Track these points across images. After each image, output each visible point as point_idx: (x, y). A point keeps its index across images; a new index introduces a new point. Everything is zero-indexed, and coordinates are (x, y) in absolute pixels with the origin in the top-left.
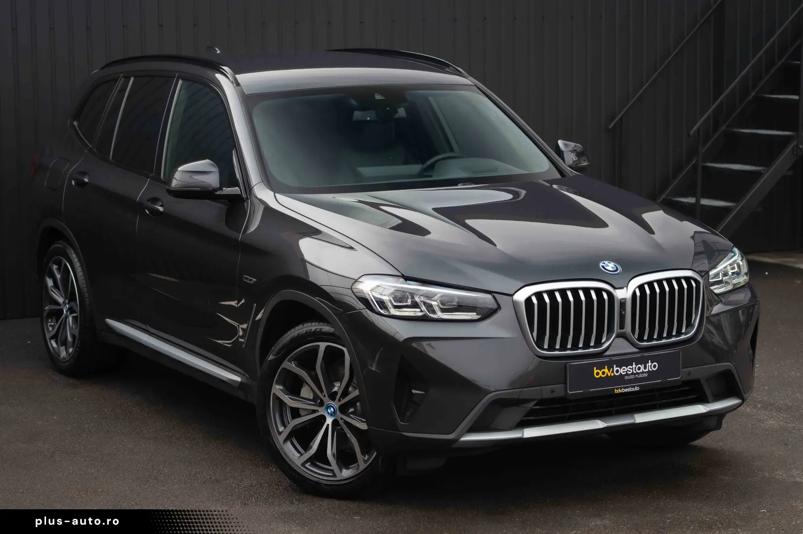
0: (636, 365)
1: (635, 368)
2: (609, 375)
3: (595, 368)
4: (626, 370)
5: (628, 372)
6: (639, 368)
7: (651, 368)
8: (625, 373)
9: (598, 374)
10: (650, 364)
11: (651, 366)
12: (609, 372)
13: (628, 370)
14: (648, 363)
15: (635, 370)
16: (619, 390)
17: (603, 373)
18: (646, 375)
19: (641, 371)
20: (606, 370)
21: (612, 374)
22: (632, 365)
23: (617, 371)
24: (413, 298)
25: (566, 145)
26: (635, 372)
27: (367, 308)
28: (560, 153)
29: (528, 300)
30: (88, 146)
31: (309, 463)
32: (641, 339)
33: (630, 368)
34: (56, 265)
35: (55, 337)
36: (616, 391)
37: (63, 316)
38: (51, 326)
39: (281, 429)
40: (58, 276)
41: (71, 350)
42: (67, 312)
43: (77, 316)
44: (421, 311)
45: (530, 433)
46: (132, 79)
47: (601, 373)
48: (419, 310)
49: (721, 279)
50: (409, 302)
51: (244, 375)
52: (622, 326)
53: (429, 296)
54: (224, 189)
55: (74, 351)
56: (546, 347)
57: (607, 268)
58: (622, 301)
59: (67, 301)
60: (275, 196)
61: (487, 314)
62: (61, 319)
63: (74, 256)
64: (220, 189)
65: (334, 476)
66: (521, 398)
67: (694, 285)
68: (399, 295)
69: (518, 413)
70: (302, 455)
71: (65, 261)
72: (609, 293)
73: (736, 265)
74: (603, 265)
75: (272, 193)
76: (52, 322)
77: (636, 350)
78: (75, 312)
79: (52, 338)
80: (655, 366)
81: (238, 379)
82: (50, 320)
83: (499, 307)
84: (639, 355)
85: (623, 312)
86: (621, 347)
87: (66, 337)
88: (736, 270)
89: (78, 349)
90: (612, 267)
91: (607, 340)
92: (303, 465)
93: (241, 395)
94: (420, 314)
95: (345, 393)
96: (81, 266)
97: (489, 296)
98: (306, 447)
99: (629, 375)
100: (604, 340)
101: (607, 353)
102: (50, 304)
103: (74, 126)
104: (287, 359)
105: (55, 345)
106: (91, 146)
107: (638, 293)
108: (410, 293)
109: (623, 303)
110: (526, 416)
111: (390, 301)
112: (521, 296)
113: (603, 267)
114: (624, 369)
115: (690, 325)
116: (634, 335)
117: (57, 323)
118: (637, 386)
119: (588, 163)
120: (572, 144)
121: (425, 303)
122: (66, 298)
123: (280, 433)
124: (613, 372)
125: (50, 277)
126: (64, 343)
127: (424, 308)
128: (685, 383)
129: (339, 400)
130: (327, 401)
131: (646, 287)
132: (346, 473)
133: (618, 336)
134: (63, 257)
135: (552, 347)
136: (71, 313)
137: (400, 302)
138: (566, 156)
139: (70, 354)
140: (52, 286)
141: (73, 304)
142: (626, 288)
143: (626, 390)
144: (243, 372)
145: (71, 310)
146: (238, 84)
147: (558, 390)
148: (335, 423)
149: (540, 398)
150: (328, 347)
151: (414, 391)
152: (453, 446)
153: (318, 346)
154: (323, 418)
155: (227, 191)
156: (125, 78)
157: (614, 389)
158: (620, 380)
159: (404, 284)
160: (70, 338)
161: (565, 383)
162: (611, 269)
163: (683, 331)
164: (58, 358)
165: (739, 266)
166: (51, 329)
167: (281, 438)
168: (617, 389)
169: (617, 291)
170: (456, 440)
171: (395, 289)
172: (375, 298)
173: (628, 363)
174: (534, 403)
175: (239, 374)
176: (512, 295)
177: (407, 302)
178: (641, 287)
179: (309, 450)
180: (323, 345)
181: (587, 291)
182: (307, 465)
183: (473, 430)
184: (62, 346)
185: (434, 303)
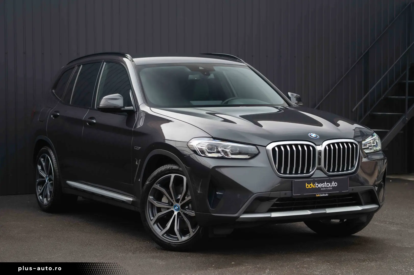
0: (327, 183)
1: (326, 184)
2: (313, 187)
3: (306, 183)
4: (322, 185)
5: (323, 186)
6: (328, 185)
7: (334, 185)
8: (321, 187)
9: (308, 186)
10: (333, 183)
11: (334, 184)
12: (313, 186)
13: (322, 186)
14: (333, 182)
15: (326, 186)
16: (318, 195)
17: (310, 186)
18: (332, 188)
19: (329, 186)
20: (312, 185)
21: (315, 187)
22: (324, 183)
23: (317, 186)
24: (217, 149)
25: (292, 95)
26: (326, 187)
27: (195, 153)
28: (289, 98)
29: (274, 149)
30: (59, 100)
31: (166, 235)
32: (329, 171)
33: (323, 184)
34: (43, 158)
35: (41, 194)
36: (317, 196)
37: (46, 183)
38: (39, 189)
39: (152, 218)
40: (44, 164)
41: (49, 199)
42: (47, 181)
43: (52, 183)
44: (221, 154)
45: (274, 215)
46: (82, 66)
47: (309, 186)
48: (220, 154)
49: (368, 147)
50: (215, 150)
51: (135, 197)
52: (319, 164)
53: (225, 147)
54: (125, 107)
55: (51, 200)
56: (282, 172)
57: (312, 136)
58: (320, 151)
59: (48, 176)
60: (150, 109)
61: (253, 156)
62: (45, 185)
63: (52, 153)
64: (124, 107)
65: (178, 240)
66: (270, 196)
67: (355, 146)
68: (210, 146)
69: (268, 205)
70: (162, 230)
71: (47, 155)
72: (313, 147)
73: (375, 142)
74: (310, 134)
75: (149, 108)
76: (40, 187)
77: (327, 176)
78: (52, 181)
79: (40, 195)
80: (336, 184)
81: (131, 199)
82: (39, 186)
83: (259, 152)
84: (328, 178)
85: (320, 157)
86: (319, 174)
87: (47, 193)
88: (375, 144)
89: (53, 198)
90: (315, 136)
91: (312, 170)
92: (163, 235)
93: (132, 208)
94: (221, 156)
95: (184, 199)
96: (55, 157)
97: (254, 147)
98: (164, 227)
99: (323, 188)
100: (311, 170)
101: (312, 177)
102: (40, 178)
103: (53, 92)
104: (155, 183)
105: (41, 198)
106: (61, 100)
107: (327, 148)
108: (216, 146)
109: (320, 153)
110: (272, 206)
111: (206, 149)
112: (270, 147)
113: (310, 135)
114: (320, 185)
115: (353, 166)
116: (325, 169)
117: (42, 187)
118: (327, 194)
119: (303, 104)
120: (295, 95)
121: (223, 151)
122: (47, 174)
123: (151, 220)
124: (315, 186)
125: (40, 165)
126: (46, 197)
127: (222, 153)
128: (351, 194)
129: (181, 203)
130: (175, 203)
131: (331, 146)
132: (184, 238)
133: (317, 169)
134: (46, 154)
135: (285, 173)
136: (49, 182)
137: (211, 150)
138: (292, 99)
139: (48, 201)
140: (40, 169)
141: (51, 176)
142: (321, 145)
143: (321, 195)
144: (133, 196)
145: (50, 180)
146: (133, 61)
147: (288, 194)
148: (179, 214)
149: (279, 197)
150: (175, 176)
151: (217, 193)
152: (237, 220)
153: (171, 176)
154: (173, 212)
155: (127, 108)
156: (78, 66)
157: (315, 195)
158: (319, 190)
159: (213, 141)
160: (49, 194)
161: (292, 190)
162: (314, 136)
163: (350, 169)
164: (43, 204)
165: (377, 142)
166: (39, 190)
167: (152, 223)
168: (317, 194)
169: (317, 146)
170: (238, 217)
171: (208, 144)
172: (199, 148)
173: (322, 182)
174: (276, 199)
175: (132, 197)
176: (266, 147)
177: (214, 150)
178: (329, 145)
179: (166, 228)
180: (173, 175)
181: (302, 145)
182: (164, 235)
183: (246, 212)
184: (45, 198)
185: (227, 150)
